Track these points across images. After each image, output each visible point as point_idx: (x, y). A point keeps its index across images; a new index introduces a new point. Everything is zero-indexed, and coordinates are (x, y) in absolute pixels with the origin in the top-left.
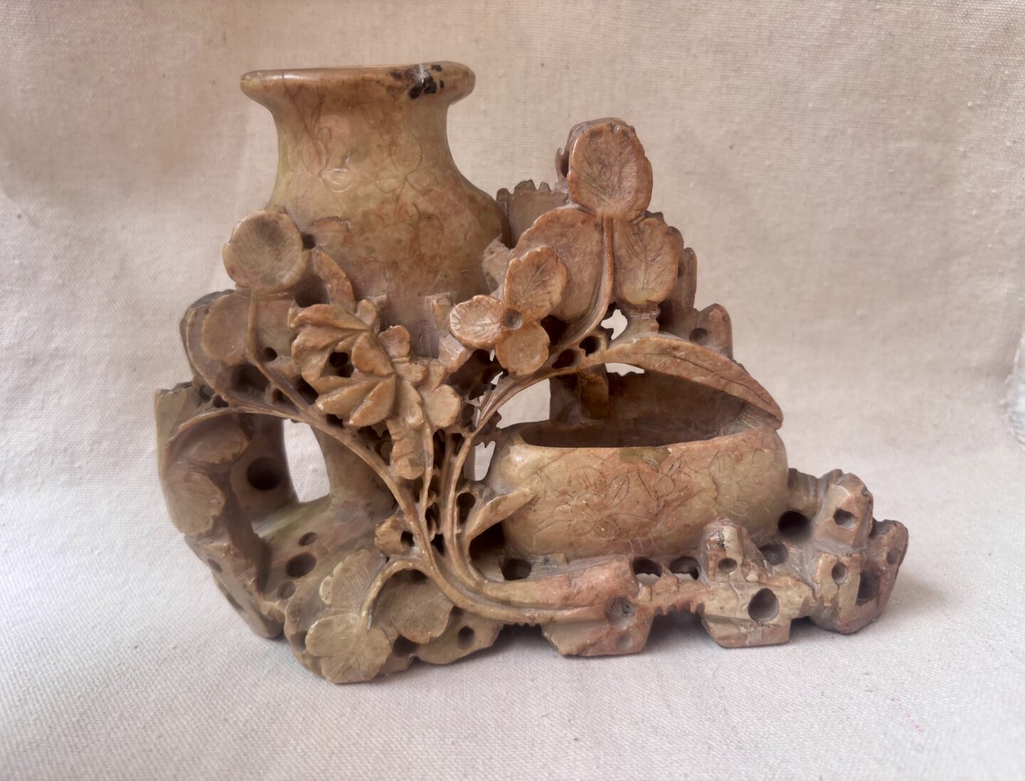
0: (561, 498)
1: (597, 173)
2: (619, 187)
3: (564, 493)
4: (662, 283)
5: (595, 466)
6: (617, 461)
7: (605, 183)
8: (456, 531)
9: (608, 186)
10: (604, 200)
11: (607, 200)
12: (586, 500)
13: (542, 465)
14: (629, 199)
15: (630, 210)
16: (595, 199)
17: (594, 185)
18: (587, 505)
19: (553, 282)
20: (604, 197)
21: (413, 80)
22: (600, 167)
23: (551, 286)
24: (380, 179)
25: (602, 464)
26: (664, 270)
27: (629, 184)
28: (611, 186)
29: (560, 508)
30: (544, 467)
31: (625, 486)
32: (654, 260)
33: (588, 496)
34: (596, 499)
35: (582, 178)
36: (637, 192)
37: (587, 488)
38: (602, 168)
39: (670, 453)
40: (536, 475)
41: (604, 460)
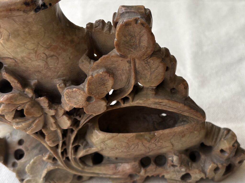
0: (112, 150)
1: (129, 40)
2: (139, 45)
3: (113, 148)
4: (157, 80)
5: (125, 141)
6: (134, 139)
7: (132, 43)
8: (73, 157)
9: (134, 45)
10: (132, 51)
11: (133, 51)
12: (121, 150)
13: (104, 140)
14: (143, 51)
15: (143, 55)
16: (127, 51)
17: (127, 45)
18: (122, 152)
19: (108, 83)
20: (131, 50)
21: (36, 5)
22: (130, 37)
23: (107, 85)
24: (27, 45)
25: (128, 140)
26: (159, 75)
27: (144, 45)
28: (135, 44)
29: (112, 152)
30: (105, 141)
31: (137, 147)
32: (154, 71)
33: (122, 149)
34: (125, 150)
35: (121, 43)
36: (147, 48)
37: (122, 147)
38: (131, 38)
39: (155, 135)
40: (102, 143)
41: (129, 139)
